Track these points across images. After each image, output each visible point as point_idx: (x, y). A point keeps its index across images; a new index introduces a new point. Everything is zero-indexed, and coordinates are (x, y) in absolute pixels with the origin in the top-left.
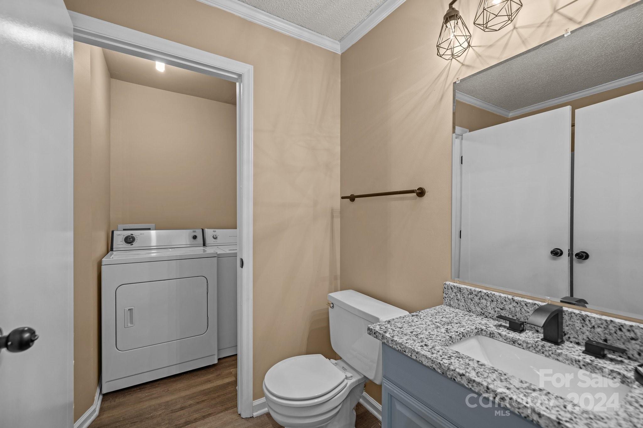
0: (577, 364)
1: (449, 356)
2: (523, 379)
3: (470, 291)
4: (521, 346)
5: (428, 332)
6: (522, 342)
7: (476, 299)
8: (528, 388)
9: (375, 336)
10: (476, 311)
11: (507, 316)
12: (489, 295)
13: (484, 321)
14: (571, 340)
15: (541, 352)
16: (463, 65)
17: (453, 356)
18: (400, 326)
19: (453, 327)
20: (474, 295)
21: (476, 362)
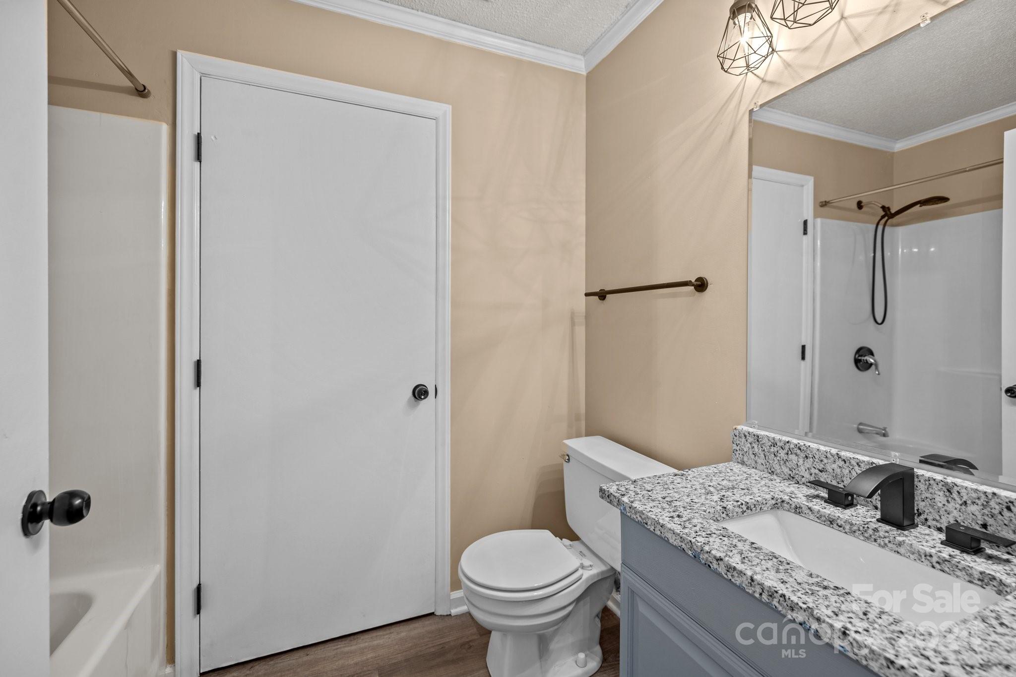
0: (928, 560)
1: (709, 532)
2: (814, 572)
3: (773, 441)
4: (842, 529)
5: (690, 498)
6: (844, 522)
7: (782, 454)
8: (818, 584)
9: (609, 501)
10: (782, 473)
11: (829, 482)
12: (802, 448)
13: (793, 488)
14: (929, 523)
15: (873, 540)
16: (763, 81)
17: (714, 533)
18: (649, 489)
19: (733, 494)
20: (779, 447)
21: (750, 544)
